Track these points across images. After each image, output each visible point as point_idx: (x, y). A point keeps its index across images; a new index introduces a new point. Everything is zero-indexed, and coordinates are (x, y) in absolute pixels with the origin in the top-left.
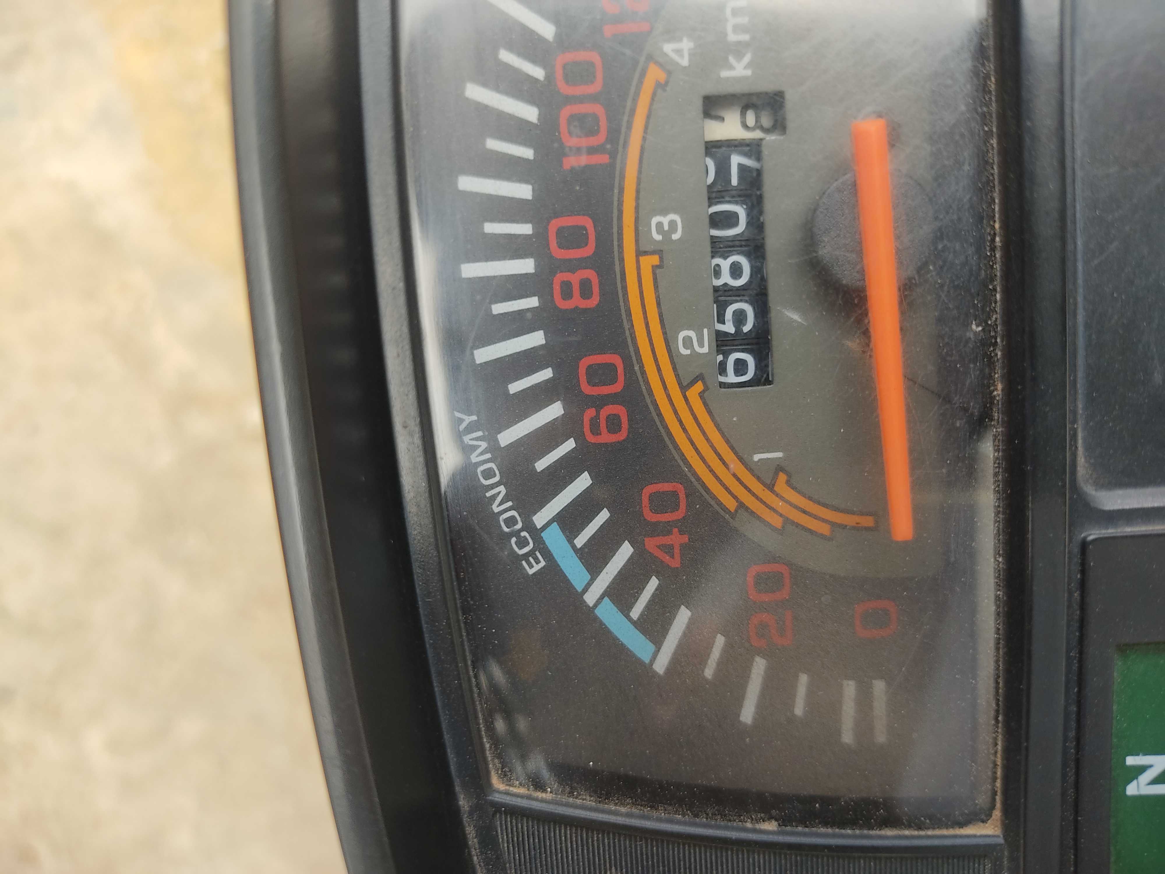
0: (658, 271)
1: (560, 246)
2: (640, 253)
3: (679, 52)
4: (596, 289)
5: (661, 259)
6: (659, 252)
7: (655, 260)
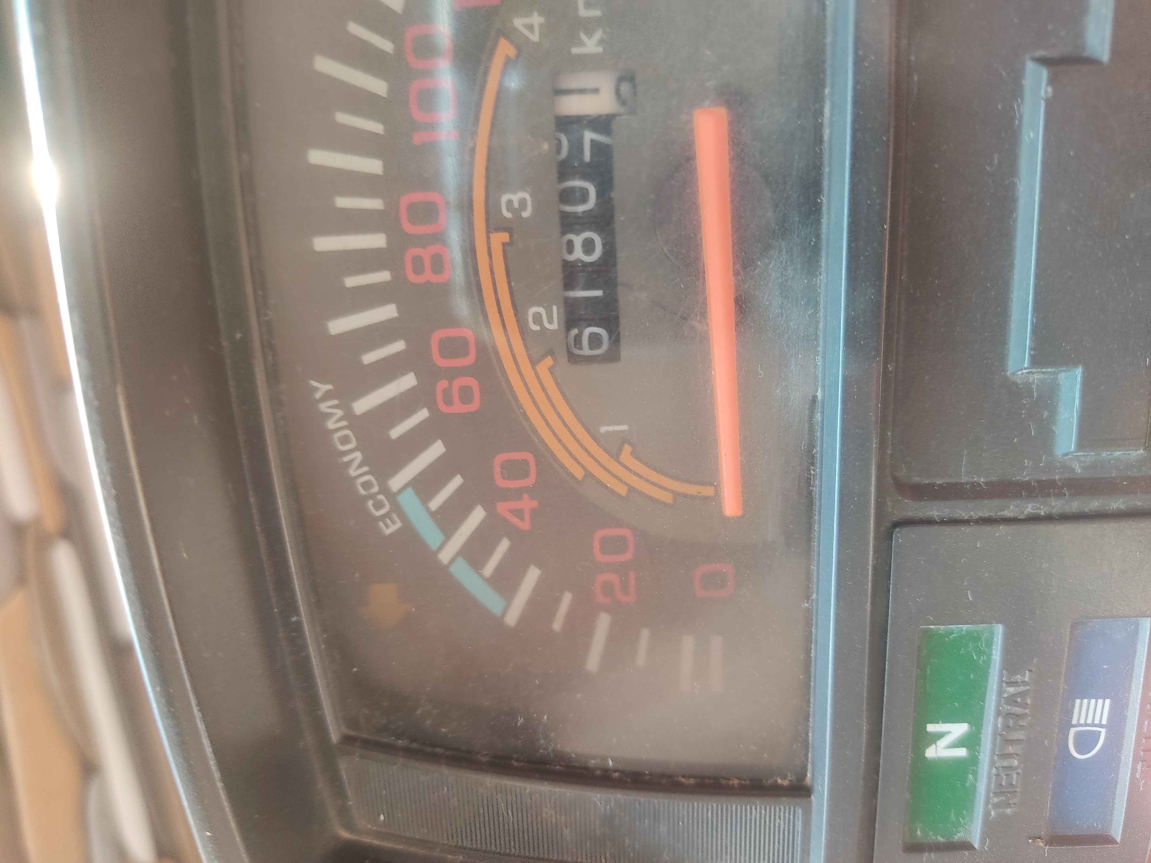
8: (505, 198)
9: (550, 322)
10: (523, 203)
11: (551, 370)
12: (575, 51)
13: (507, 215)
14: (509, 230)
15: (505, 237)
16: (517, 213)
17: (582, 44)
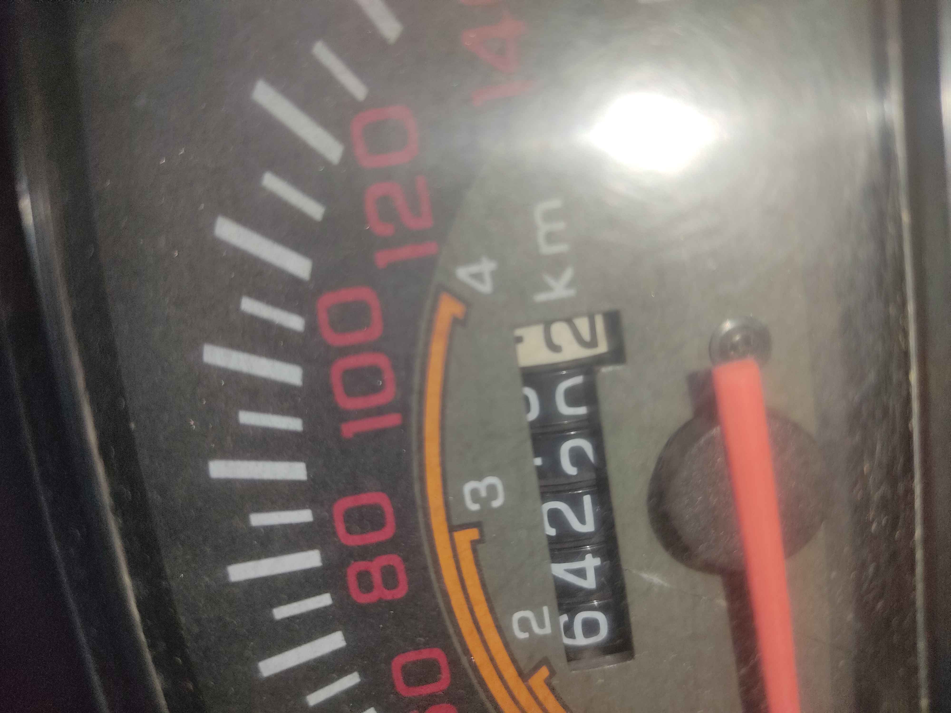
0: (480, 546)
1: (351, 531)
2: (452, 529)
3: (478, 277)
4: (402, 576)
5: (481, 533)
6: (478, 525)
7: (473, 534)
8: (468, 487)
9: (542, 625)
10: (492, 490)
11: (548, 683)
12: (541, 297)
13: (474, 507)
16: (485, 502)
17: (548, 288)
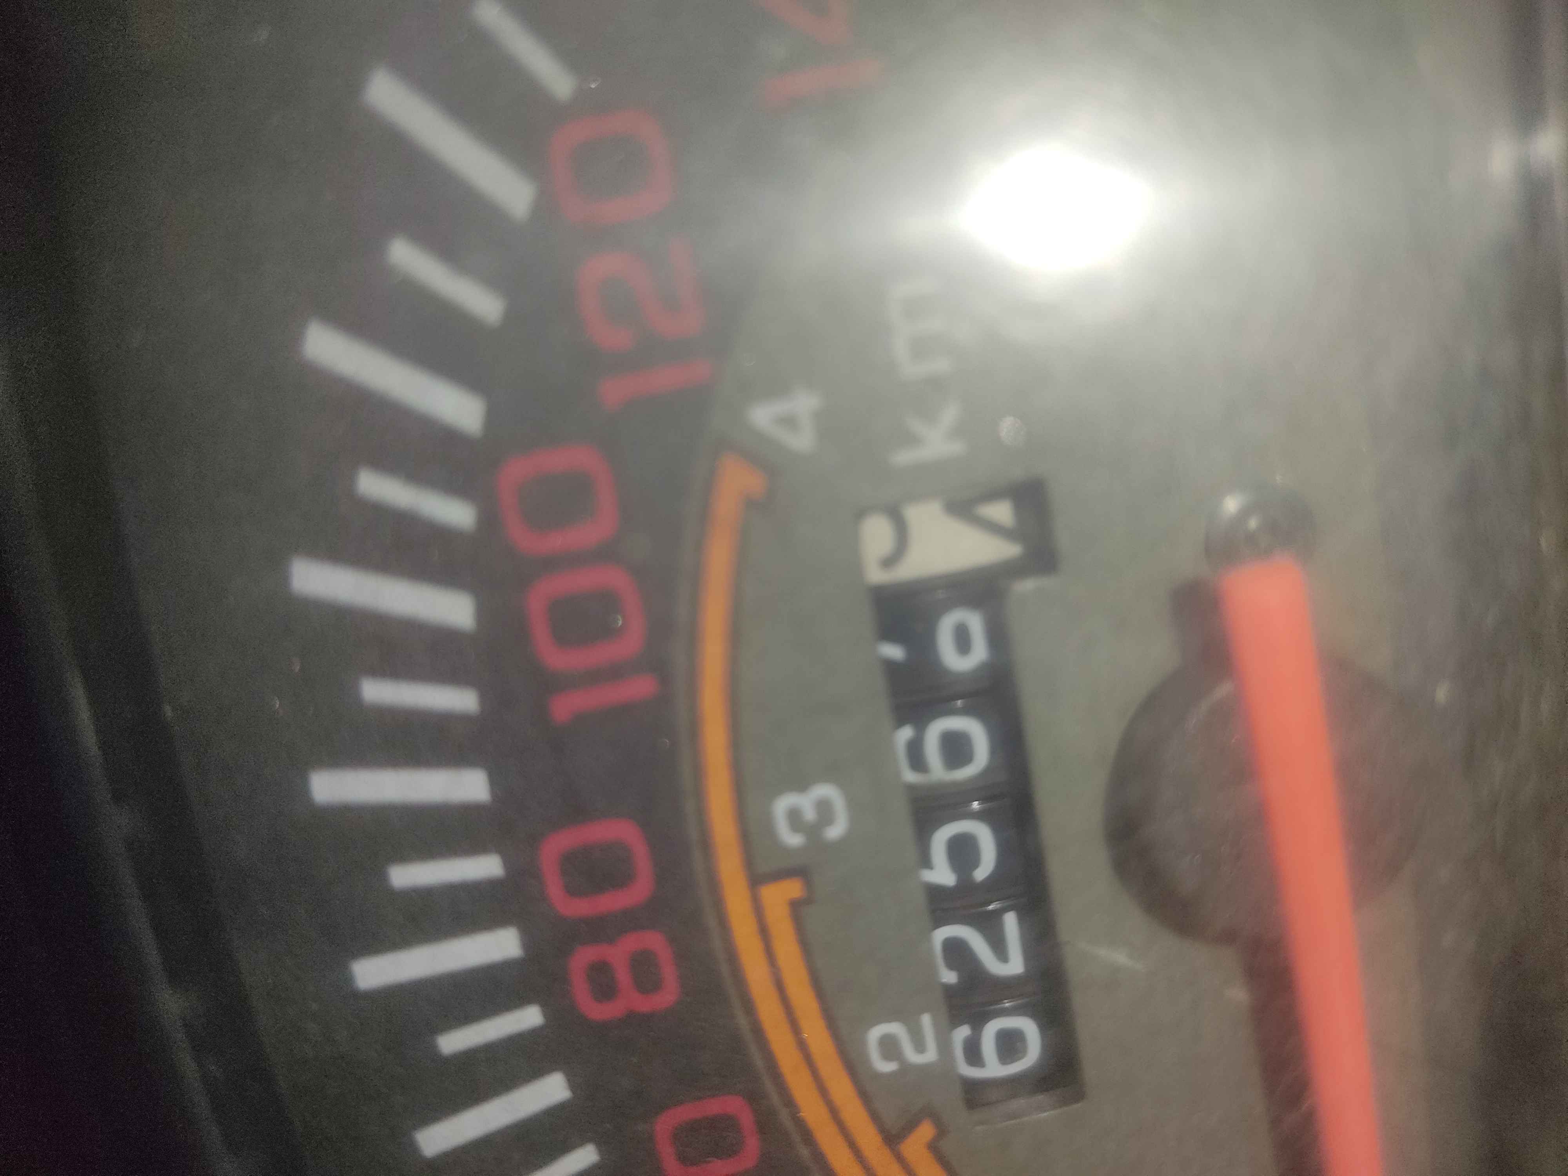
0: (806, 911)
1: (572, 891)
2: (755, 881)
3: (789, 421)
4: (668, 969)
5: (808, 886)
8: (782, 804)
9: (920, 1047)
10: (824, 809)
11: (934, 1148)
12: (903, 457)
13: (793, 840)
14: (800, 872)
15: (793, 889)
16: (813, 831)
17: (914, 441)
